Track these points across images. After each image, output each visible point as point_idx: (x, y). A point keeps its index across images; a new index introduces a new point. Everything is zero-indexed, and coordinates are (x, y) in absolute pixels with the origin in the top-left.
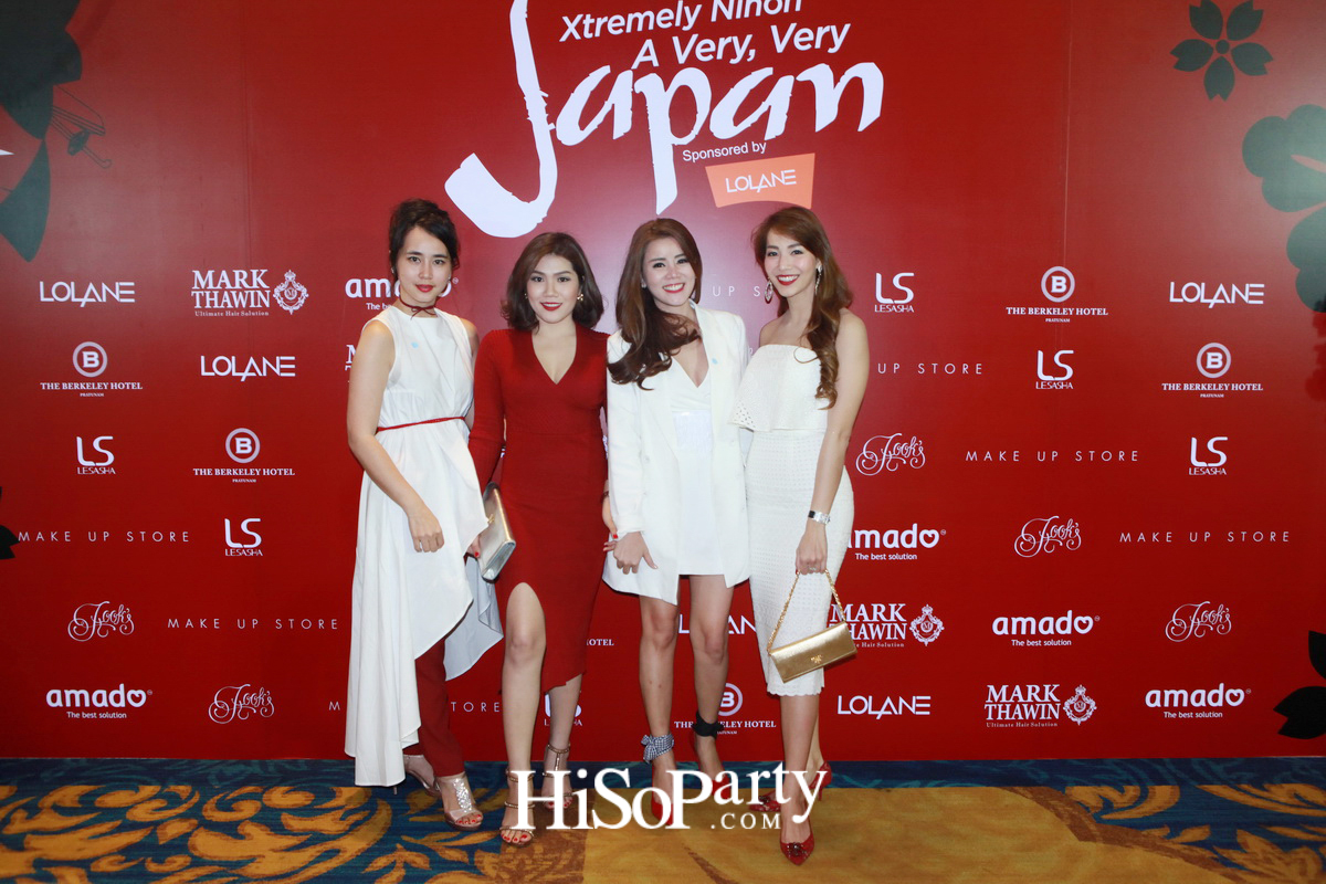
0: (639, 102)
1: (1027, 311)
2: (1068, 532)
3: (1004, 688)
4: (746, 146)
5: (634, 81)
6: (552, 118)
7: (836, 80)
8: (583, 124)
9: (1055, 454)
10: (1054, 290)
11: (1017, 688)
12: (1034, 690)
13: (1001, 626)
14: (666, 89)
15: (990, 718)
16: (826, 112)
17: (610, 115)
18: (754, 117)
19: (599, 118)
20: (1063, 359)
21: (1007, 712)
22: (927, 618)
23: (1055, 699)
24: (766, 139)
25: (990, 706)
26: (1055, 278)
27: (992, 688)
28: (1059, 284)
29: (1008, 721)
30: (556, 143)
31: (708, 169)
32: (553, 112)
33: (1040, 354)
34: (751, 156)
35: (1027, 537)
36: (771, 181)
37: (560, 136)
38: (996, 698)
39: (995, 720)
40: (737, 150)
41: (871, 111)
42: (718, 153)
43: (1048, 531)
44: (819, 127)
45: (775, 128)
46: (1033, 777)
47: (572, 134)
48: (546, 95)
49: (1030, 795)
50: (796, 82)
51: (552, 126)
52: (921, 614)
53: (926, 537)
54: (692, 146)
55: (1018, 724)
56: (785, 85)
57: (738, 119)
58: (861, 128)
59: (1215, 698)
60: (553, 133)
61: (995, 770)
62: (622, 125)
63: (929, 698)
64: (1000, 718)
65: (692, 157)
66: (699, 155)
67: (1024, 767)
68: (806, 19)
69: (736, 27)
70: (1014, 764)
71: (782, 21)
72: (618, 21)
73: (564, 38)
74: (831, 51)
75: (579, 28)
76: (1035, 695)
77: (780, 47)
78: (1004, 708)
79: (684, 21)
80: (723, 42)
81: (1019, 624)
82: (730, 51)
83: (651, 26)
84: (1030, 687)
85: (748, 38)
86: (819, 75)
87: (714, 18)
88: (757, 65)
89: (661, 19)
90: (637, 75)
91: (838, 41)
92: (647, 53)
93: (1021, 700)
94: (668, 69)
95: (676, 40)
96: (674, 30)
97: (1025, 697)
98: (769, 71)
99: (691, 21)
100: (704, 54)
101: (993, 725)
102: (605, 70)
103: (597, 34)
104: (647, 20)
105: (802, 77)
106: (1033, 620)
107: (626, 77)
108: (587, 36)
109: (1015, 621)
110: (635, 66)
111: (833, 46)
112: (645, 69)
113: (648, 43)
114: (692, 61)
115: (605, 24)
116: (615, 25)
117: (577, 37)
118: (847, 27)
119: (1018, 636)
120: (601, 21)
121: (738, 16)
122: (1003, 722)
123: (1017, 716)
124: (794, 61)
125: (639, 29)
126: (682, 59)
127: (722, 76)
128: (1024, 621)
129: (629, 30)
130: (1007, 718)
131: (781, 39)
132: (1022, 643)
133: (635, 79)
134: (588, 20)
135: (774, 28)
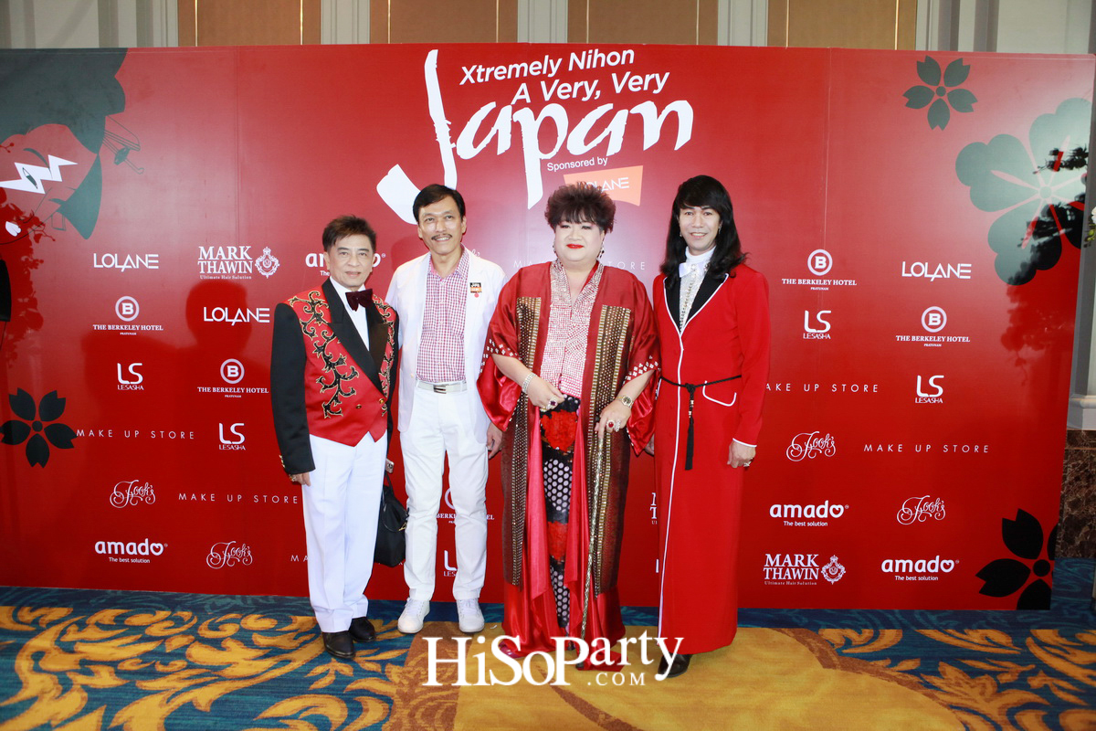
0: (516, 127)
1: (797, 281)
2: (825, 443)
3: (778, 556)
4: (593, 160)
6: (454, 139)
7: (659, 113)
8: (476, 143)
9: (817, 386)
10: (817, 266)
11: (788, 556)
12: (800, 558)
13: (776, 511)
14: (536, 118)
15: (767, 578)
16: (651, 136)
18: (599, 140)
19: (487, 140)
20: (823, 317)
21: (780, 574)
23: (815, 565)
24: (608, 155)
25: (768, 569)
26: (818, 258)
27: (769, 556)
28: (821, 262)
29: (781, 581)
30: (457, 157)
31: (565, 176)
32: (455, 134)
33: (807, 313)
34: (597, 168)
35: (795, 447)
36: (610, 184)
37: (459, 153)
38: (772, 563)
39: (771, 580)
41: (684, 135)
42: (573, 165)
43: (811, 442)
44: (645, 148)
45: (615, 147)
46: (797, 621)
47: (467, 150)
48: (450, 123)
49: (792, 635)
50: (630, 114)
51: (453, 145)
54: (553, 160)
55: (788, 583)
56: (621, 117)
57: (587, 141)
58: (676, 148)
59: (933, 566)
60: (454, 150)
61: (769, 615)
62: (504, 145)
64: (774, 578)
65: (552, 167)
66: (559, 166)
67: (790, 614)
68: (638, 68)
69: (587, 75)
70: (784, 612)
71: (620, 70)
72: (501, 70)
73: (462, 83)
74: (655, 92)
75: (474, 75)
76: (801, 562)
77: (618, 89)
78: (778, 571)
79: (549, 70)
80: (577, 85)
81: (789, 510)
82: (582, 91)
83: (525, 74)
84: (797, 556)
85: (596, 82)
86: (647, 109)
87: (570, 69)
88: (601, 102)
89: (533, 68)
90: (515, 109)
91: (661, 85)
92: (522, 93)
93: (790, 565)
94: (537, 104)
95: (543, 83)
96: (542, 77)
97: (793, 563)
98: (609, 106)
99: (554, 70)
100: (564, 94)
101: (769, 583)
102: (492, 105)
103: (487, 79)
104: (522, 69)
105: (634, 111)
106: (799, 507)
107: (507, 110)
108: (480, 80)
109: (786, 507)
110: (514, 102)
111: (657, 88)
112: (521, 105)
113: (524, 86)
114: (555, 99)
115: (492, 73)
116: (500, 72)
117: (472, 81)
118: (667, 74)
119: (789, 518)
120: (489, 70)
121: (588, 67)
122: (777, 580)
123: (787, 577)
124: (628, 99)
125: (517, 75)
126: (547, 97)
127: (576, 110)
128: (793, 507)
129: (509, 77)
130: (780, 578)
131: (619, 83)
132: (791, 524)
133: (513, 112)
134: (481, 70)
135: (614, 76)
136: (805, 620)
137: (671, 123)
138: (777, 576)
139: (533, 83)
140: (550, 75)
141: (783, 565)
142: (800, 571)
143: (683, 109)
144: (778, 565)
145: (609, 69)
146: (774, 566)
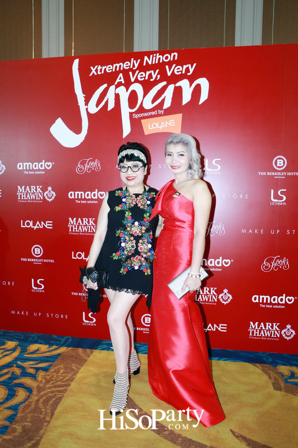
0: (117, 97)
1: (267, 174)
2: (283, 262)
3: (257, 323)
4: (156, 111)
5: (116, 89)
6: (87, 104)
7: (191, 85)
8: (97, 105)
9: (278, 231)
10: (278, 165)
11: (262, 324)
12: (269, 325)
13: (255, 299)
14: (127, 91)
15: (251, 335)
16: (186, 98)
17: (107, 102)
18: (159, 101)
19: (103, 103)
21: (258, 333)
22: (225, 294)
24: (164, 108)
25: (251, 330)
26: (278, 161)
27: (252, 323)
28: (280, 163)
29: (258, 337)
30: (88, 113)
31: (142, 121)
32: (87, 102)
33: (272, 191)
34: (158, 115)
35: (266, 264)
36: (165, 124)
37: (89, 111)
38: (253, 327)
39: (253, 336)
40: (153, 113)
41: (204, 96)
42: (146, 114)
43: (275, 262)
44: (183, 104)
45: (167, 104)
46: (266, 360)
47: (93, 109)
48: (85, 96)
49: (261, 368)
50: (175, 86)
51: (86, 107)
52: (223, 292)
53: (225, 262)
54: (136, 112)
55: (262, 338)
56: (171, 88)
57: (153, 102)
58: (200, 103)
60: (87, 109)
61: (251, 356)
62: (111, 106)
63: (226, 325)
64: (255, 335)
65: (136, 116)
66: (139, 116)
67: (263, 355)
68: (179, 62)
69: (153, 67)
70: (260, 354)
71: (170, 64)
72: (110, 67)
73: (91, 75)
74: (189, 74)
75: (96, 71)
76: (269, 327)
77: (169, 74)
78: (257, 331)
79: (134, 66)
80: (148, 73)
81: (263, 298)
82: (150, 76)
83: (122, 69)
84: (267, 324)
85: (157, 71)
86: (184, 84)
87: (144, 64)
88: (160, 81)
89: (125, 66)
90: (117, 87)
91: (191, 70)
92: (120, 79)
93: (264, 328)
94: (128, 84)
95: (131, 73)
96: (130, 70)
97: (265, 327)
98: (165, 83)
99: (136, 66)
100: (141, 78)
101: (252, 338)
102: (105, 85)
103: (103, 72)
104: (120, 66)
105: (177, 85)
106: (269, 297)
107: (112, 88)
108: (99, 73)
109: (261, 297)
110: (116, 83)
111: (189, 72)
112: (120, 84)
113: (121, 75)
114: (137, 81)
115: (105, 69)
116: (109, 68)
117: (96, 74)
118: (195, 65)
119: (263, 303)
120: (104, 68)
121: (154, 63)
122: (256, 337)
123: (262, 335)
124: (174, 79)
125: (118, 70)
126: (133, 80)
127: (147, 86)
128: (265, 297)
129: (114, 70)
130: (258, 335)
131: (170, 71)
132: (264, 306)
133: (116, 88)
134: (100, 68)
135: (167, 67)
136: (271, 360)
137: (197, 91)
138: (256, 334)
139: (126, 73)
140: (134, 69)
141: (260, 328)
142: (269, 332)
143: (204, 83)
144: (256, 328)
145: (164, 63)
146: (254, 329)
